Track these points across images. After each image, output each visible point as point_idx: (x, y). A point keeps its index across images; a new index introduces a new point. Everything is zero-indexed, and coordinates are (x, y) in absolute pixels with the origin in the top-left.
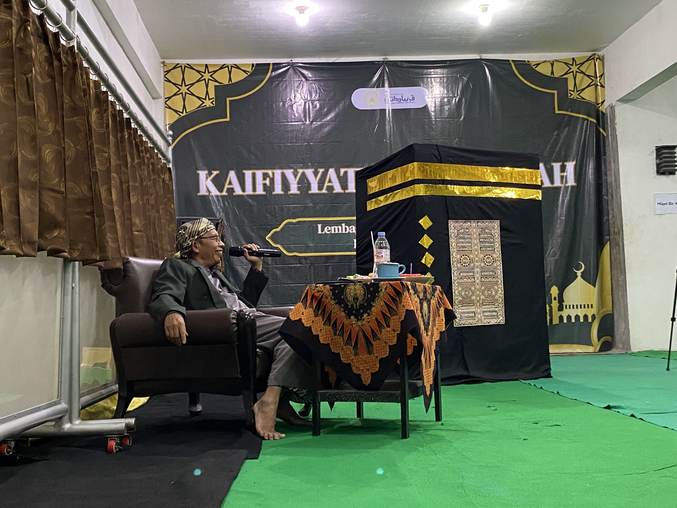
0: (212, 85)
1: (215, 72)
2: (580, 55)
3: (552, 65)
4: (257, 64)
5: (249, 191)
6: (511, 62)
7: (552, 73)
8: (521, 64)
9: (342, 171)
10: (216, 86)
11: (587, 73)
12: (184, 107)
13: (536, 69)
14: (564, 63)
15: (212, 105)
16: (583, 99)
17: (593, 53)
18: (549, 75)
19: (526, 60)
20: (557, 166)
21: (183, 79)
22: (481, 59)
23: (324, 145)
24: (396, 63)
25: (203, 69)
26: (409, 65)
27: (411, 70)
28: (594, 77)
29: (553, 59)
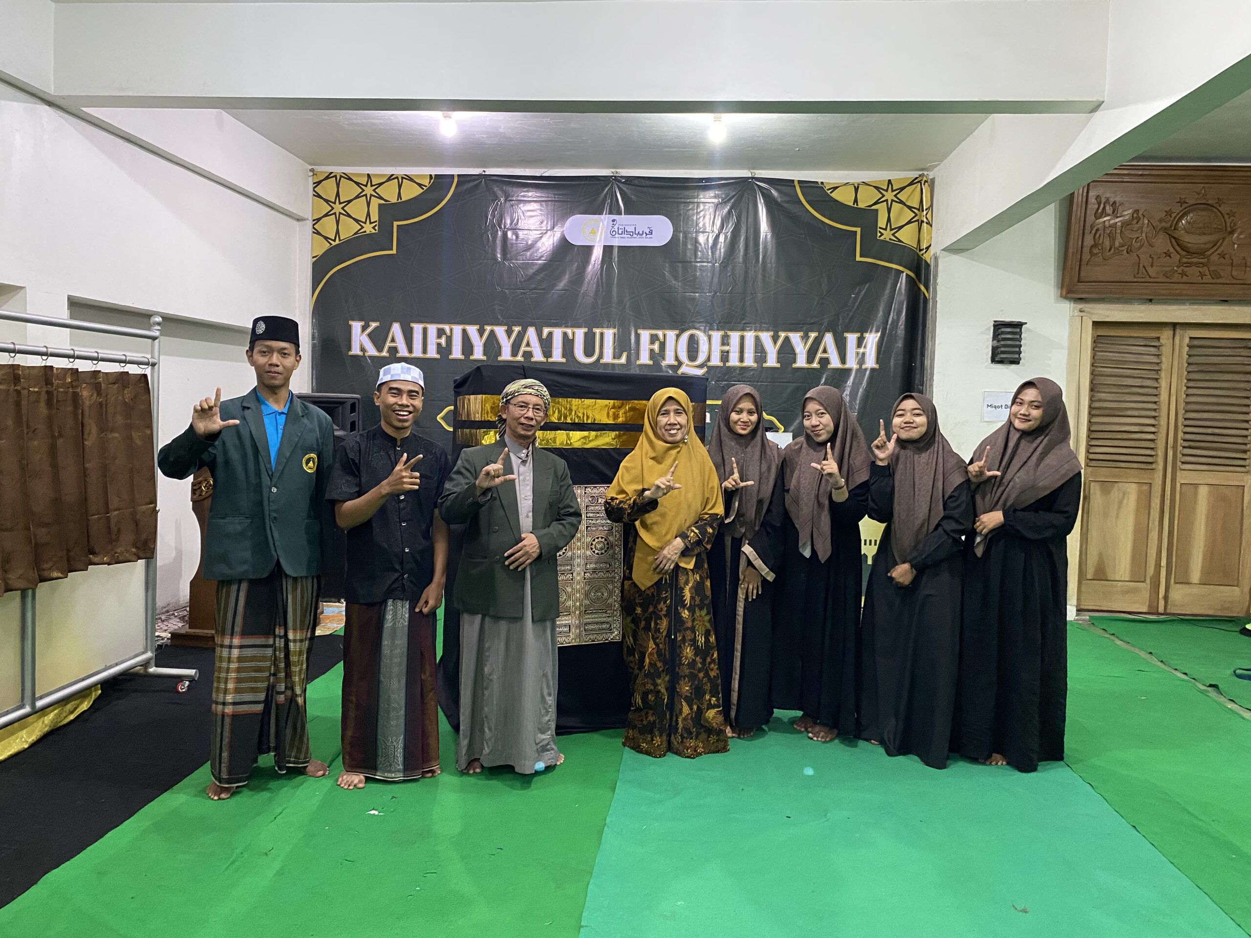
0: (375, 202)
1: (380, 184)
2: (900, 176)
3: (856, 190)
4: (436, 175)
5: (418, 352)
6: (796, 184)
7: (856, 201)
8: (811, 187)
9: (546, 331)
10: (380, 205)
11: (908, 204)
12: (338, 232)
13: (832, 195)
14: (875, 187)
15: (374, 231)
16: (900, 241)
17: (921, 173)
18: (851, 204)
19: (819, 181)
20: (852, 338)
21: (338, 194)
22: (752, 178)
23: (522, 293)
24: (629, 180)
25: (364, 181)
26: (648, 183)
27: (650, 190)
28: (919, 210)
29: (859, 181)
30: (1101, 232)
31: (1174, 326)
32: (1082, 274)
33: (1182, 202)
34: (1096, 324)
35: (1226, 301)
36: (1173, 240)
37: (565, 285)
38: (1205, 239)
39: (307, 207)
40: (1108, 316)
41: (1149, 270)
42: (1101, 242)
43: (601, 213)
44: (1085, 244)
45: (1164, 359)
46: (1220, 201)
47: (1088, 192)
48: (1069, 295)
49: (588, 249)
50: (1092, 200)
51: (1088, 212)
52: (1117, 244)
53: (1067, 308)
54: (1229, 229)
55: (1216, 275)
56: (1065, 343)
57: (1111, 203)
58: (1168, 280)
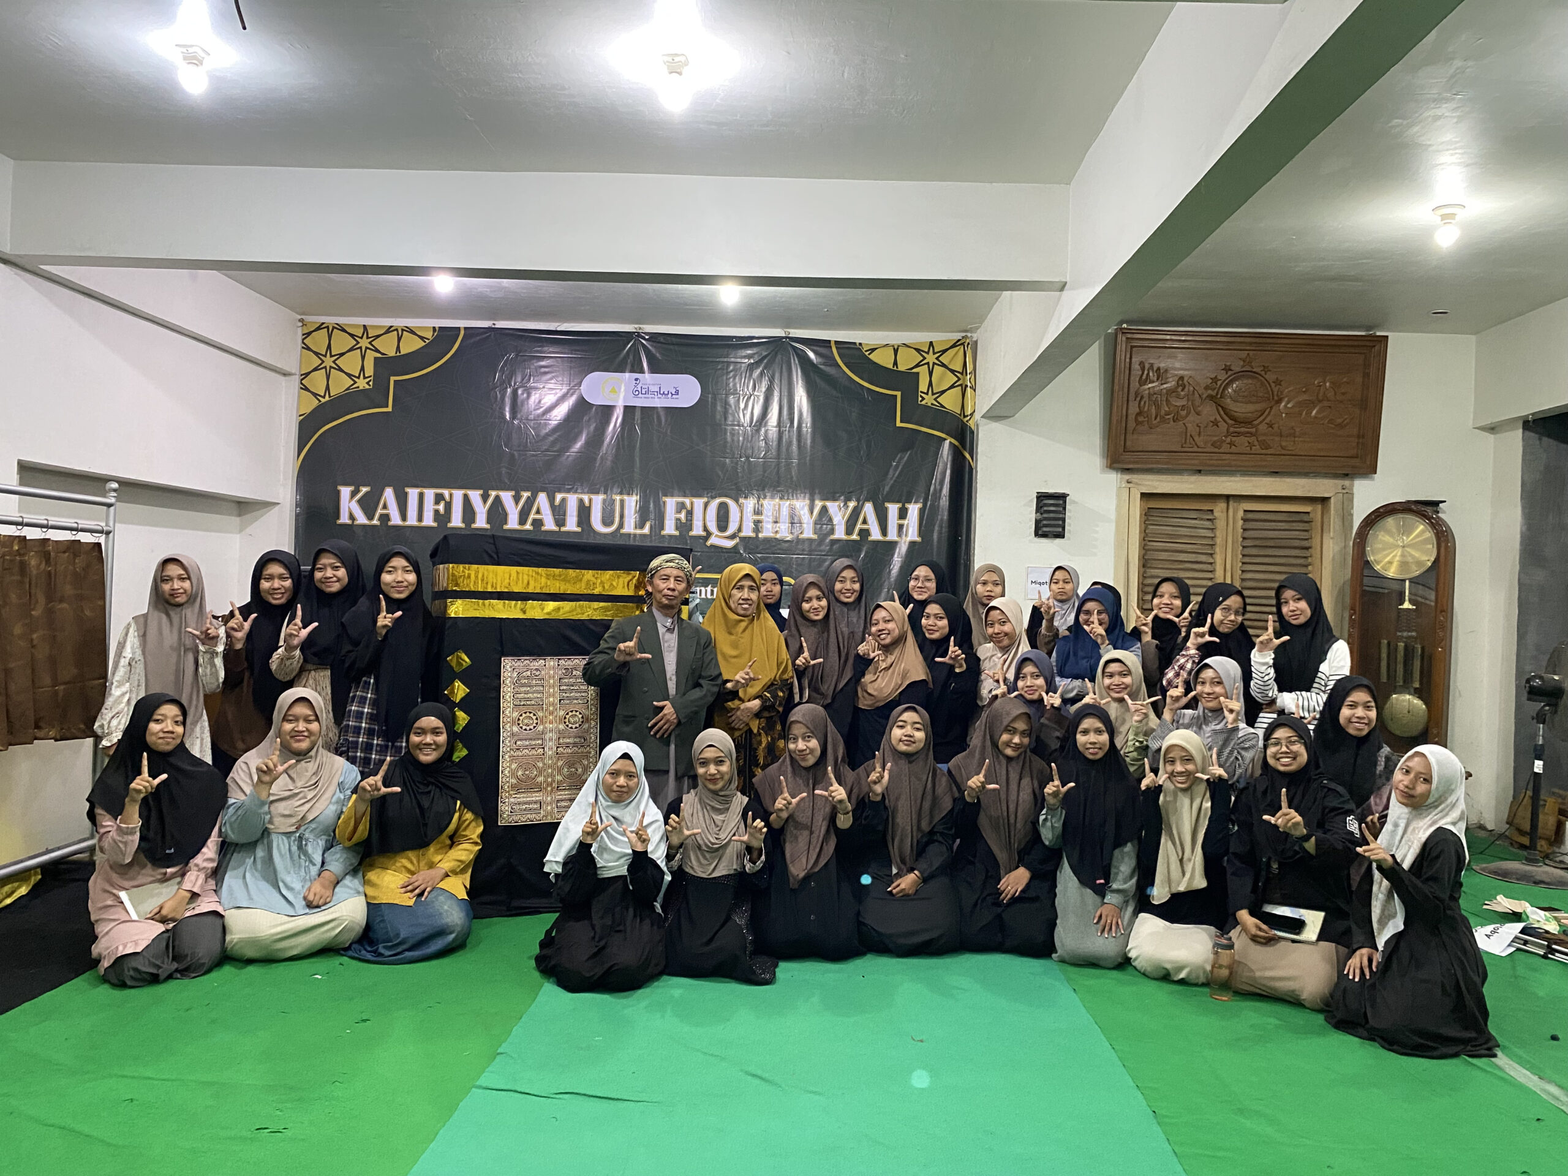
0: (371, 356)
1: (378, 336)
2: (941, 338)
3: (896, 351)
4: (440, 328)
5: (412, 520)
6: (833, 344)
7: (895, 363)
8: (848, 348)
9: (559, 497)
10: (376, 359)
11: (950, 367)
12: (328, 388)
13: (870, 357)
14: (915, 349)
15: (367, 387)
16: (942, 406)
17: (964, 334)
18: (891, 366)
19: (858, 342)
20: (893, 509)
21: (329, 347)
22: (786, 338)
23: (533, 455)
24: (654, 337)
25: (359, 332)
26: (674, 340)
27: (676, 348)
28: (962, 374)
29: (900, 342)
30: (1146, 399)
31: (1228, 498)
32: (1129, 443)
33: (1227, 369)
34: (1144, 495)
35: (1277, 473)
36: (1220, 409)
37: (581, 447)
38: (1251, 407)
39: (292, 359)
40: (1156, 488)
41: (1196, 438)
42: (1146, 409)
43: (623, 371)
44: (1130, 412)
45: (1218, 533)
46: (1266, 369)
47: (1131, 358)
48: (1115, 465)
49: (608, 410)
50: (1136, 366)
51: (1132, 378)
52: (1163, 412)
53: (1114, 478)
54: (1276, 398)
55: (1265, 445)
56: (1113, 516)
57: (1155, 369)
58: (1216, 450)
